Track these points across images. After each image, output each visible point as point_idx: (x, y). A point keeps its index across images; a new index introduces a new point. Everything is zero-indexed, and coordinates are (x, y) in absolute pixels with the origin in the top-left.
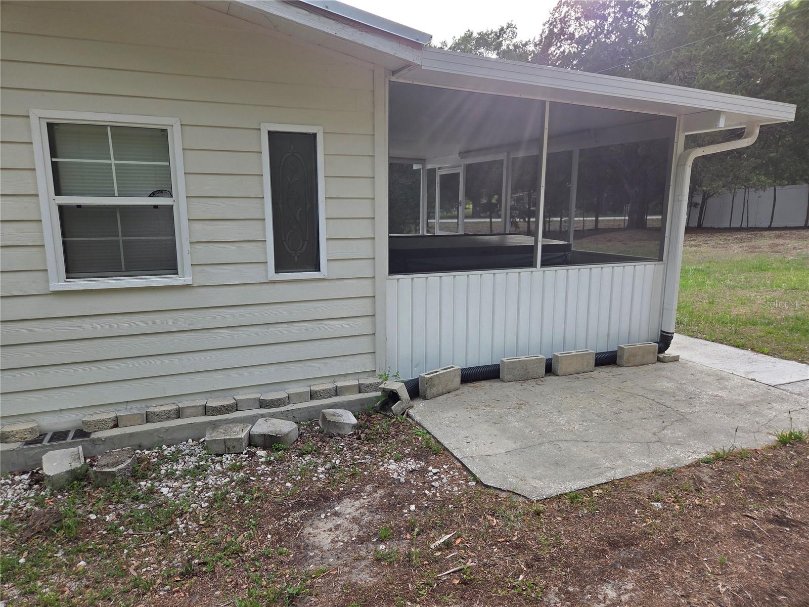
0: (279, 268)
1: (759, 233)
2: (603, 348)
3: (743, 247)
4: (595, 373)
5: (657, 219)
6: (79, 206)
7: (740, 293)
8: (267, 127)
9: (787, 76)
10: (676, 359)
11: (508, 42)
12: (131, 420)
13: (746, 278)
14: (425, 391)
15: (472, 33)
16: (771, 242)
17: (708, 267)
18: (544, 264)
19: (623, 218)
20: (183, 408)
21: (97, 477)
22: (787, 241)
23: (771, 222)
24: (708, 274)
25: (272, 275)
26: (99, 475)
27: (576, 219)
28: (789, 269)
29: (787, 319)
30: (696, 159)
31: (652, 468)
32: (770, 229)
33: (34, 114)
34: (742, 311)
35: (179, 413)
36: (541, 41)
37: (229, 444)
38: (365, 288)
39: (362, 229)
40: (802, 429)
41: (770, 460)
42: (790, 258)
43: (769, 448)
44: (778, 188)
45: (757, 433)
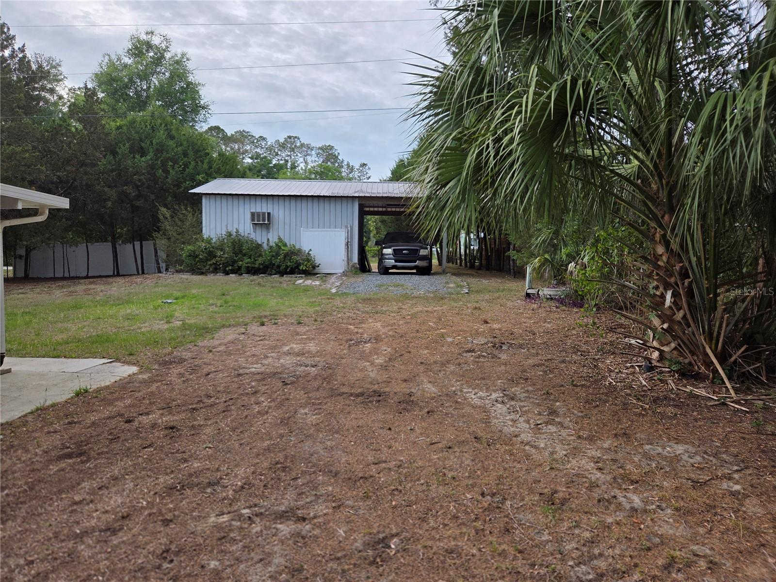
1: (77, 281)
3: (63, 292)
7: (60, 325)
9: (81, 159)
10: (9, 371)
13: (65, 315)
16: (86, 287)
17: (35, 310)
22: (97, 286)
23: (88, 272)
24: (35, 316)
28: (96, 306)
29: (90, 337)
30: (4, 228)
32: (87, 277)
34: (59, 337)
40: (89, 387)
41: (69, 403)
42: (98, 298)
43: (69, 399)
44: (89, 244)
45: (61, 395)
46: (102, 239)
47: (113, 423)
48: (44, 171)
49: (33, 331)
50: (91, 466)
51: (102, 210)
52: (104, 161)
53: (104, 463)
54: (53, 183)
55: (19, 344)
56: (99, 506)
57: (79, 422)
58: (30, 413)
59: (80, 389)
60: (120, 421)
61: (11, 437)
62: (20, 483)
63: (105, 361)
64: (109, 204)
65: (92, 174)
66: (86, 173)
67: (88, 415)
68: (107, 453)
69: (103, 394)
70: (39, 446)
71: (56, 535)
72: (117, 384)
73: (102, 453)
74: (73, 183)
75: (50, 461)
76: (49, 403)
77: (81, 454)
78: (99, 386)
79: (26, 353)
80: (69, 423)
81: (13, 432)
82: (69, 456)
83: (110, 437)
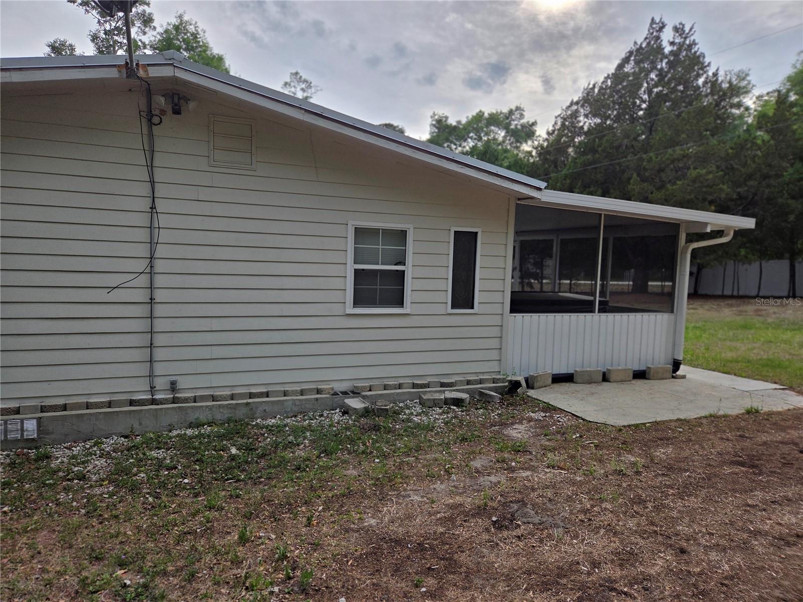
0: (453, 307)
1: (746, 300)
2: (636, 368)
3: (732, 311)
4: (634, 382)
5: (657, 285)
6: (363, 270)
7: (728, 343)
8: (454, 229)
9: (765, 171)
10: (684, 377)
11: (516, 122)
12: (377, 387)
13: (734, 334)
14: (533, 384)
15: (483, 114)
16: (756, 307)
17: (704, 326)
18: (599, 312)
19: (627, 283)
20: (402, 383)
21: (378, 411)
22: (768, 308)
23: (759, 292)
24: (704, 331)
25: (450, 311)
26: (379, 410)
27: (611, 283)
28: (767, 328)
29: (761, 359)
30: (693, 250)
31: (676, 418)
32: (757, 296)
33: (351, 223)
34: (729, 355)
35: (400, 386)
36: (554, 131)
37: (436, 402)
38: (497, 320)
39: (498, 286)
40: (760, 408)
41: (740, 418)
42: (770, 320)
43: (740, 414)
44: (764, 263)
45: (734, 409)
46: (779, 256)
47: (786, 449)
48: (725, 190)
49: (703, 344)
50: (764, 480)
51: (783, 224)
52: (791, 170)
53: (777, 482)
54: (732, 200)
55: (692, 355)
56: (773, 517)
57: (751, 438)
58: (704, 417)
59: (752, 408)
60: (795, 450)
61: (689, 433)
62: (699, 471)
63: (777, 386)
64: (792, 218)
65: (775, 187)
66: (768, 186)
67: (759, 434)
68: (779, 473)
69: (774, 419)
70: (713, 447)
71: (732, 523)
72: (790, 413)
73: (775, 472)
74: (753, 198)
75: (724, 463)
76: (721, 413)
77: (753, 466)
78: (770, 410)
79: (698, 365)
80: (740, 436)
81: (690, 429)
82: (742, 464)
83: (782, 460)
